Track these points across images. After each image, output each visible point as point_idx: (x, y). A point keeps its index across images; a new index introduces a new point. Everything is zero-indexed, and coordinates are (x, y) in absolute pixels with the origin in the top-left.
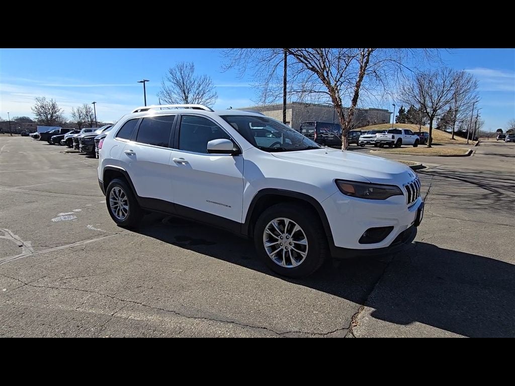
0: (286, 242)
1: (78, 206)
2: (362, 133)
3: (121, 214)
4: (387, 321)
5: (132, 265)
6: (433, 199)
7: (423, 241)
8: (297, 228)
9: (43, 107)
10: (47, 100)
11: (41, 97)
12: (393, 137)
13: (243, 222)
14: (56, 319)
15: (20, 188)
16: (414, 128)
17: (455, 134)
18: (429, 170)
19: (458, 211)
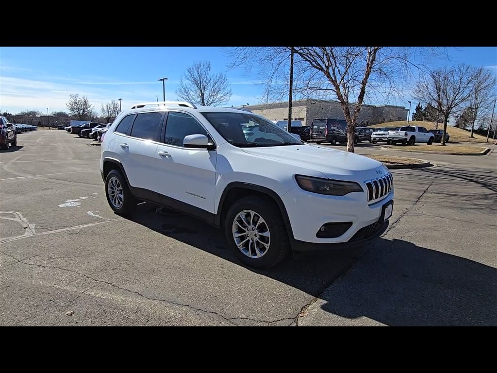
0: (252, 234)
1: (85, 194)
2: (374, 130)
3: (117, 202)
4: (335, 314)
5: (114, 249)
6: (428, 198)
7: (403, 239)
8: (261, 220)
9: (76, 103)
10: (79, 97)
11: (75, 93)
12: (406, 135)
13: (216, 213)
14: (34, 293)
15: (41, 177)
16: (429, 125)
17: (474, 131)
18: (435, 169)
19: (451, 211)
